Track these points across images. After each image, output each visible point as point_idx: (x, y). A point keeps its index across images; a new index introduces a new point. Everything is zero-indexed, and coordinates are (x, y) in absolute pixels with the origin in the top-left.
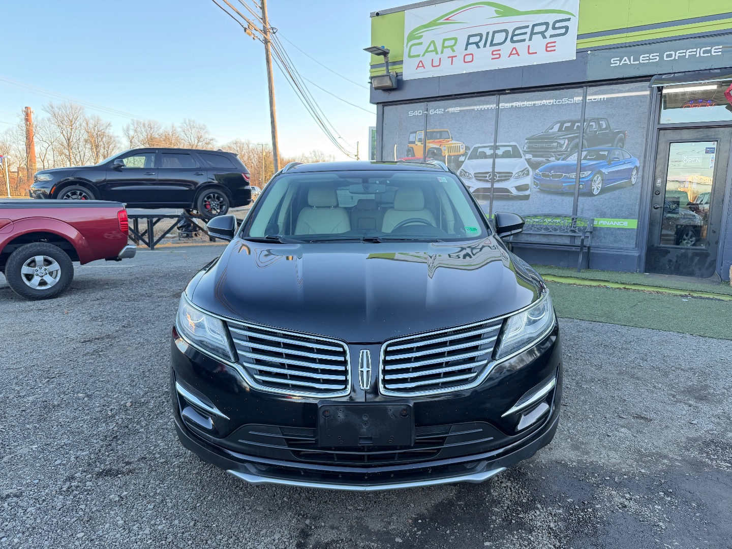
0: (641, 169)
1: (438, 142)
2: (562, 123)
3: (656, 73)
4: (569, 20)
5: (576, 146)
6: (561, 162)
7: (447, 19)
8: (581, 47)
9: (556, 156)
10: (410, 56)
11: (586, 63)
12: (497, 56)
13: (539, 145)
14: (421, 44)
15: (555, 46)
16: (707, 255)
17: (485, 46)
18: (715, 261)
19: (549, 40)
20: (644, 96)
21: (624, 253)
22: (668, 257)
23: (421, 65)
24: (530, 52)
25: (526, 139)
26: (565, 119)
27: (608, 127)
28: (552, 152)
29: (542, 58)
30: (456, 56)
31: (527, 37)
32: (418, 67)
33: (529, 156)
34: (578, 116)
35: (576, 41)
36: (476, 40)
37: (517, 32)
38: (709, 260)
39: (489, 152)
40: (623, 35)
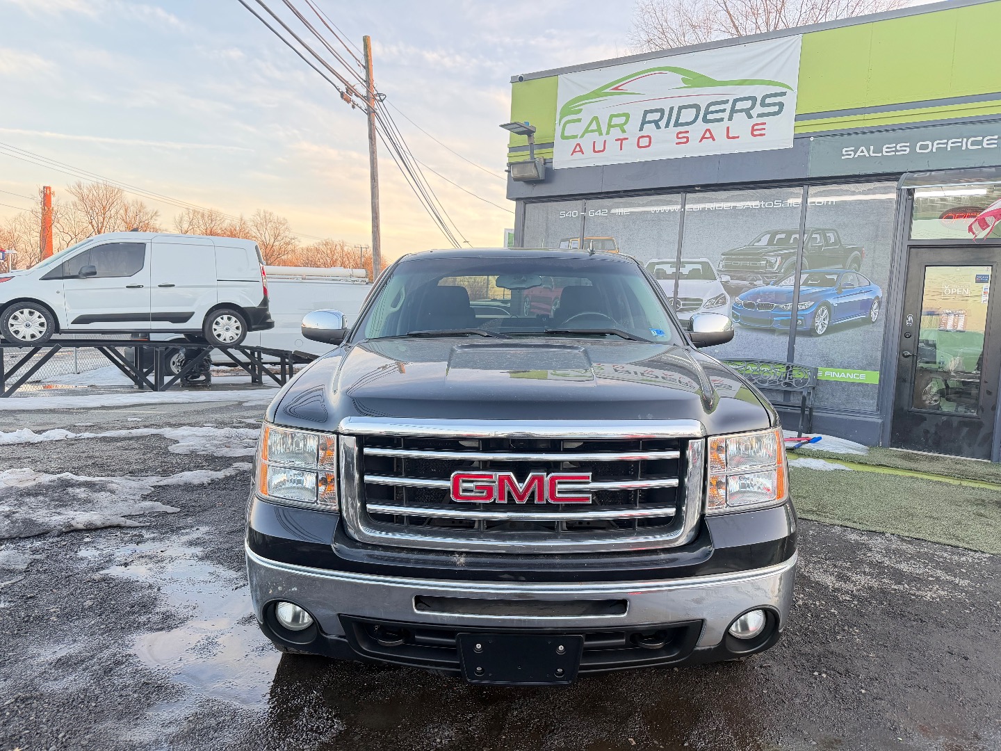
0: (884, 300)
3: (905, 170)
4: (784, 94)
5: (794, 265)
6: (770, 287)
9: (764, 280)
10: (564, 137)
12: (683, 139)
13: (741, 263)
14: (579, 120)
15: (764, 129)
16: (980, 425)
17: (667, 126)
18: (991, 434)
20: (890, 200)
21: (861, 418)
22: (924, 425)
23: (578, 149)
24: (730, 136)
25: (723, 254)
26: (777, 228)
27: (838, 241)
28: (762, 273)
29: (747, 145)
30: (627, 139)
31: (726, 115)
32: (574, 151)
33: (726, 278)
35: (793, 123)
36: (655, 117)
37: (712, 108)
38: (983, 432)
39: (670, 270)
40: (859, 117)
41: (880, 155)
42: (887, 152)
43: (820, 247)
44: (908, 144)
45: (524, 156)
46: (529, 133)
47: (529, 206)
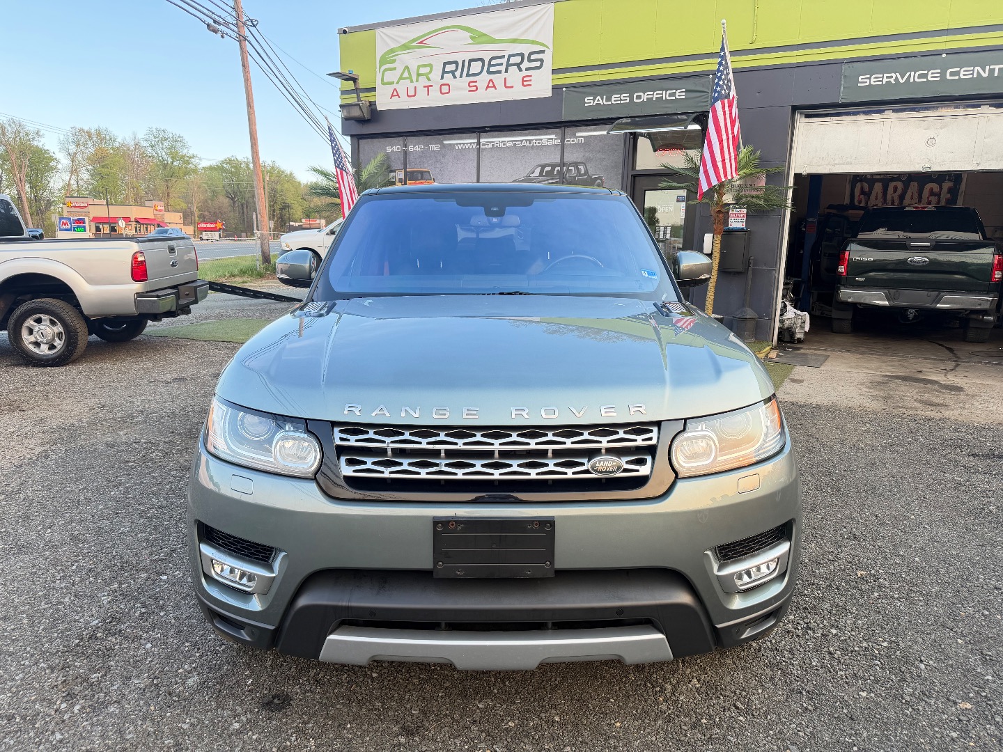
2: (543, 167)
4: (543, 52)
7: (421, 42)
8: (557, 82)
10: (383, 83)
11: (561, 101)
12: (474, 88)
14: (395, 69)
15: (531, 80)
17: (461, 76)
19: (525, 73)
23: (395, 93)
24: (507, 85)
26: (546, 161)
27: (586, 172)
29: (519, 93)
30: (431, 86)
31: (503, 68)
32: (392, 96)
34: (558, 160)
35: (550, 76)
36: (453, 68)
37: (493, 62)
40: (596, 72)
41: (610, 103)
42: (615, 101)
43: (575, 177)
44: (628, 95)
45: (352, 99)
46: (355, 80)
47: (362, 142)
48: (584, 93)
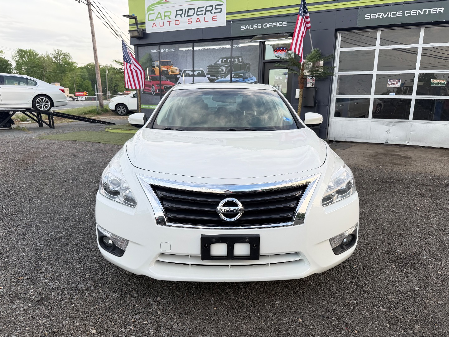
1: (166, 67)
2: (223, 59)
4: (222, 5)
5: (230, 70)
6: (223, 79)
7: (166, 1)
8: (228, 19)
9: (221, 76)
10: (149, 20)
11: (230, 28)
13: (213, 70)
14: (154, 13)
15: (216, 18)
17: (184, 17)
19: (213, 15)
20: (257, 45)
23: (154, 25)
24: (206, 21)
25: (207, 67)
26: (224, 56)
27: (243, 61)
28: (220, 74)
29: (211, 24)
30: (171, 21)
31: (203, 13)
32: (153, 26)
33: (209, 76)
34: (229, 55)
35: (225, 16)
36: (180, 12)
37: (199, 10)
39: (191, 73)
40: (246, 14)
41: (253, 28)
42: (255, 27)
43: (238, 63)
44: (261, 24)
45: (134, 28)
46: (135, 18)
47: (140, 48)
48: (241, 24)
